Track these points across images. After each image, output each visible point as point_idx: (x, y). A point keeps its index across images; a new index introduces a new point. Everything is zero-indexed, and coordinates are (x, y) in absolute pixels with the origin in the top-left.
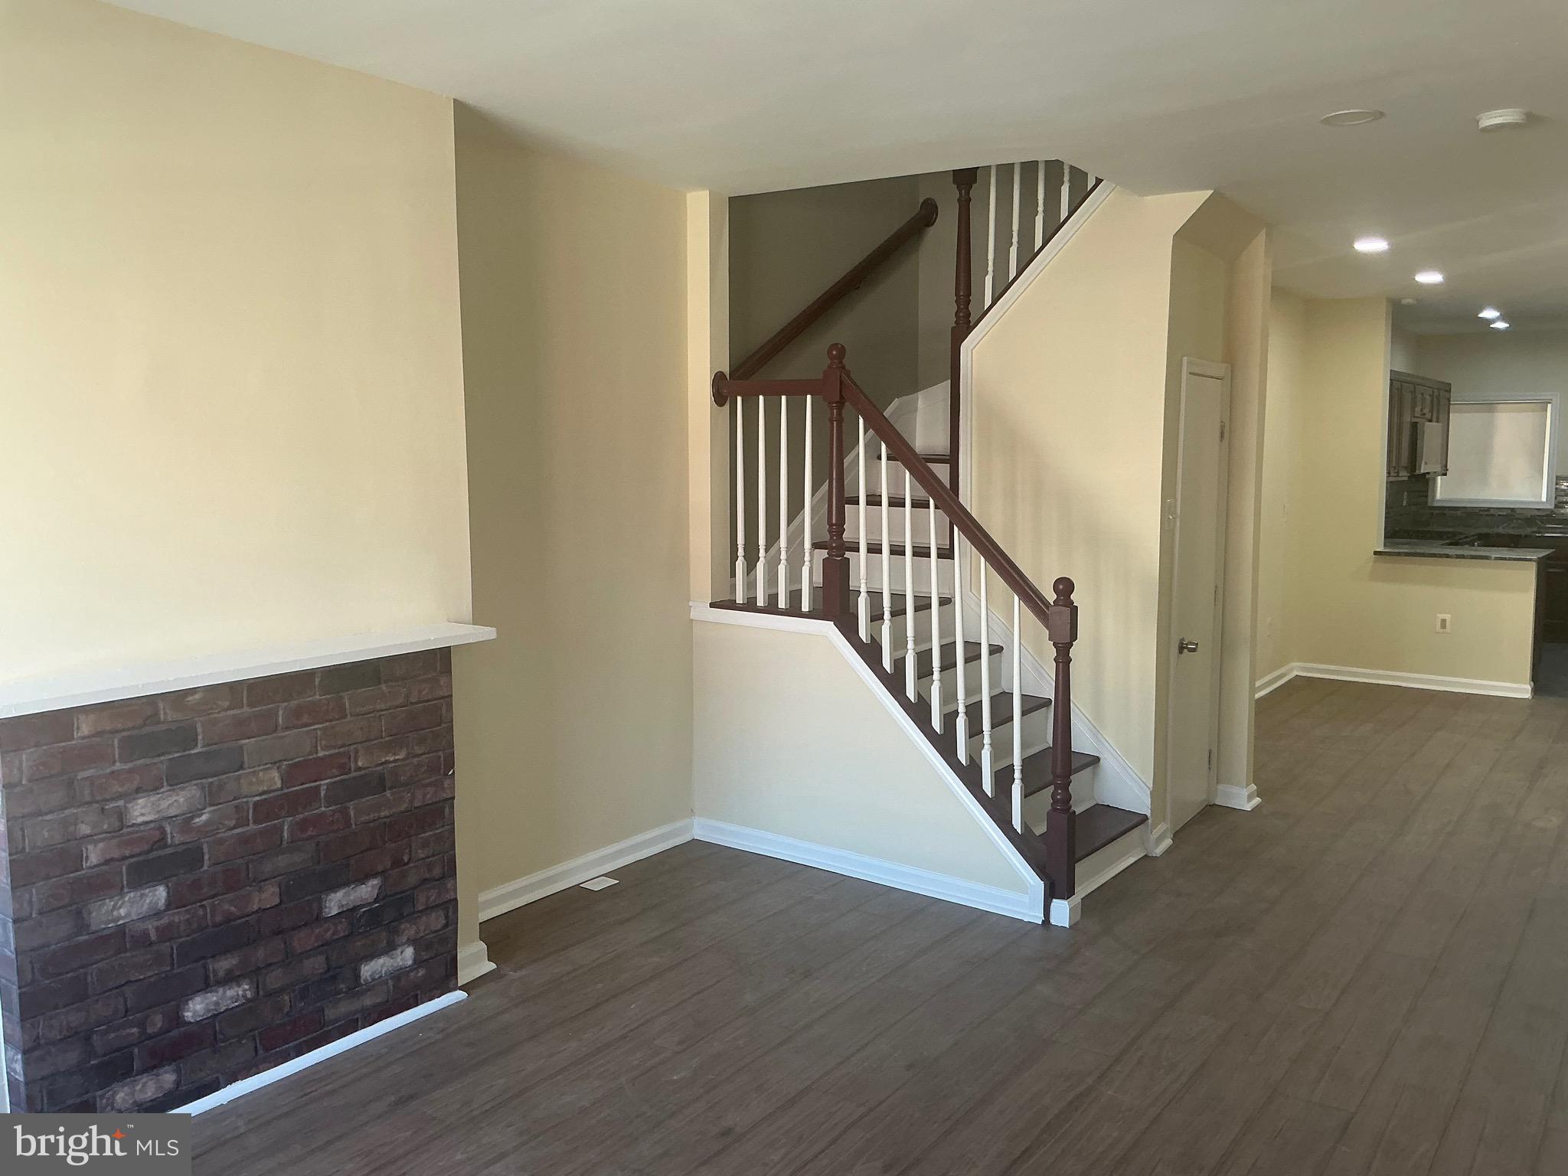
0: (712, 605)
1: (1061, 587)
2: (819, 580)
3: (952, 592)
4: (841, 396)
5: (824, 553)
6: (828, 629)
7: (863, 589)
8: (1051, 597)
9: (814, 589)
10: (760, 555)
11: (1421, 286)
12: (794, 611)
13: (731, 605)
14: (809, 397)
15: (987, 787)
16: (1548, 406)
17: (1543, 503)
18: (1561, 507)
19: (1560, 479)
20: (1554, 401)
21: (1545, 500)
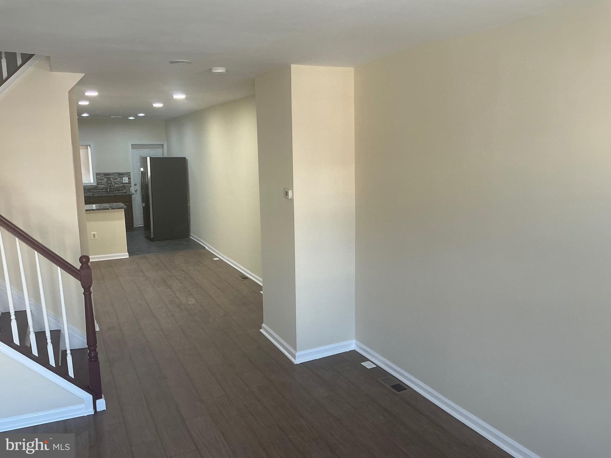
1: (84, 260)
15: (52, 363)
16: (89, 147)
17: (92, 183)
18: (99, 184)
19: (97, 174)
20: (91, 146)
21: (93, 182)
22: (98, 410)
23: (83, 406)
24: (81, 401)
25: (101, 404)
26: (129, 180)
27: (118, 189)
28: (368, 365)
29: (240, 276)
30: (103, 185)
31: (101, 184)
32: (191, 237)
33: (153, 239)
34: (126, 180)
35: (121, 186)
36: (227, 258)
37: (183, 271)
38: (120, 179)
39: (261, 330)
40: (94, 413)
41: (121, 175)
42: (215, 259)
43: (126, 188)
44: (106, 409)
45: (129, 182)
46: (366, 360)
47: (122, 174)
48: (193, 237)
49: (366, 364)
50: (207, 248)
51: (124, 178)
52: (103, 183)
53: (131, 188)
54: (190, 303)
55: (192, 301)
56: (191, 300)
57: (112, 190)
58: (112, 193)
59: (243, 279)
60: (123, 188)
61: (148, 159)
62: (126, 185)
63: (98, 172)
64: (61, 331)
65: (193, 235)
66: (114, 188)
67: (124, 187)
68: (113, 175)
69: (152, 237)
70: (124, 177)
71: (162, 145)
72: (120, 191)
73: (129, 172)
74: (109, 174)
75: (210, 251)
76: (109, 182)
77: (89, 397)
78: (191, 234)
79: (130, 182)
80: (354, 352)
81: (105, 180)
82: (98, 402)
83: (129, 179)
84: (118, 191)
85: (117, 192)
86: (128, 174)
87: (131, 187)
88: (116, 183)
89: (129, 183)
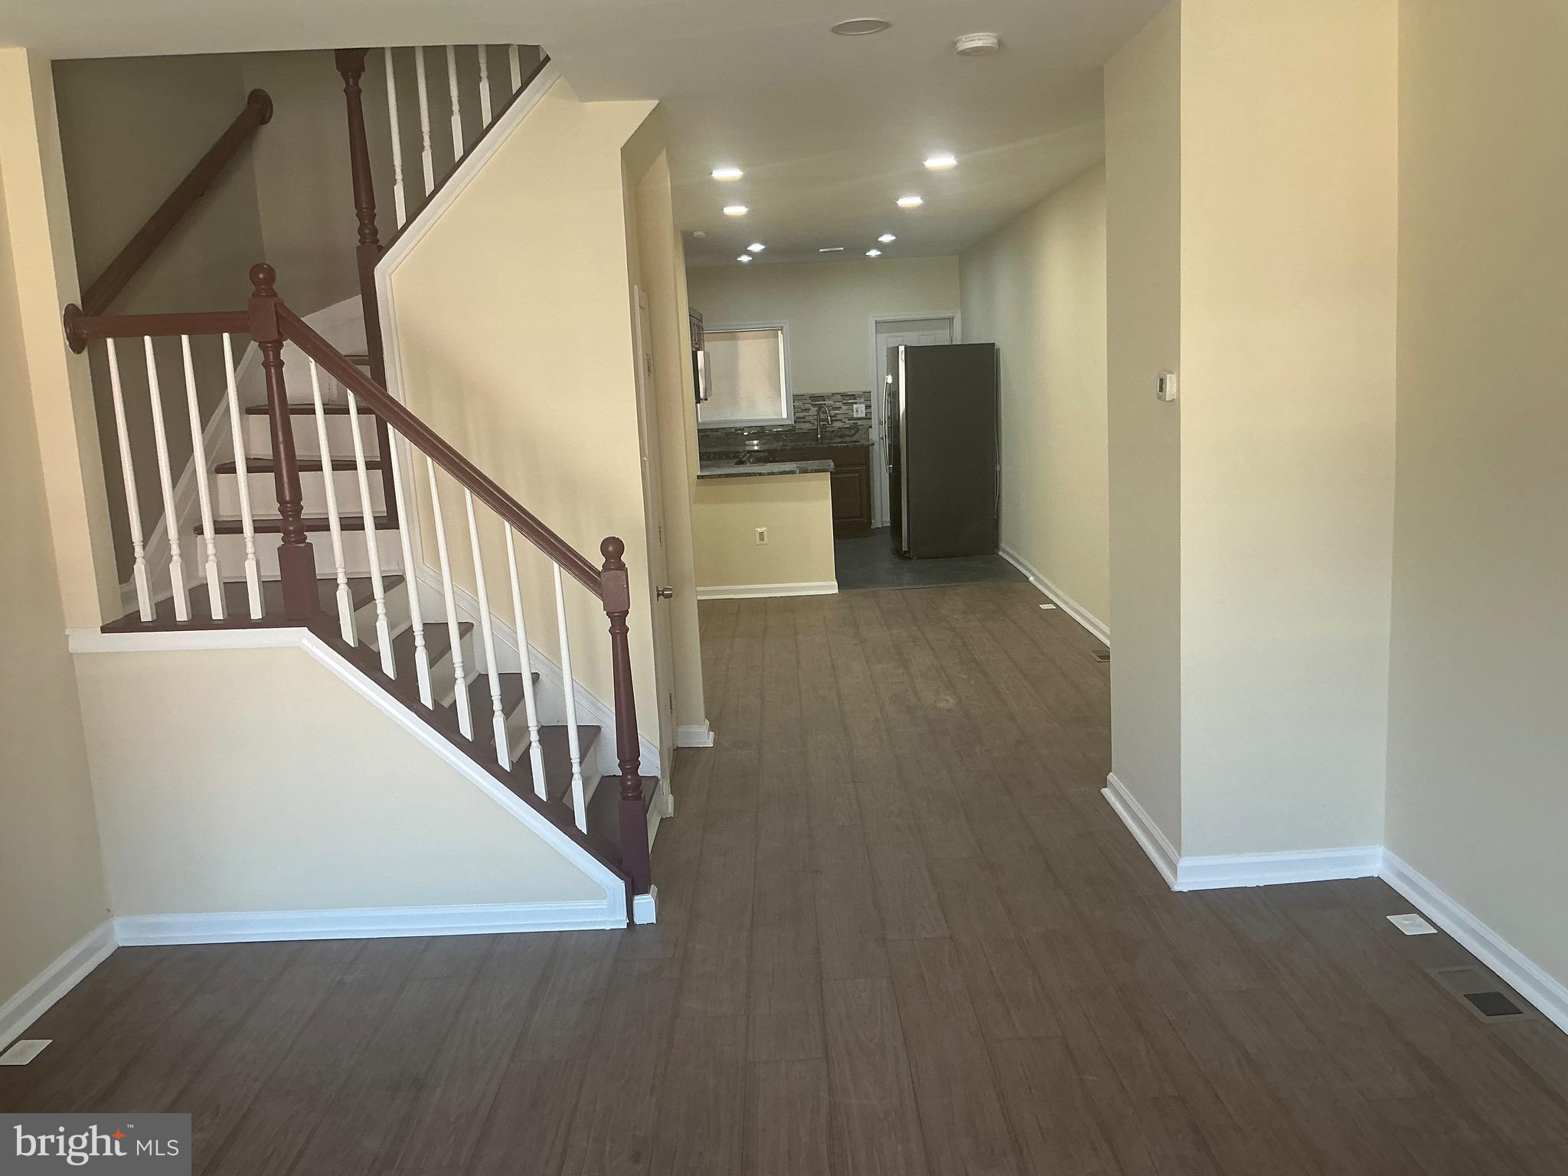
0: (105, 629)
1: (611, 548)
2: (274, 572)
3: (402, 568)
4: (279, 332)
5: (276, 539)
6: (302, 638)
7: (342, 580)
8: (598, 561)
9: (265, 585)
10: (173, 553)
11: (729, 218)
12: (237, 618)
13: (131, 623)
14: (226, 336)
15: (540, 790)
16: (780, 332)
17: (783, 419)
18: (800, 422)
19: (796, 398)
20: (785, 329)
21: (786, 417)
22: (638, 921)
23: (604, 904)
24: (597, 893)
25: (646, 908)
26: (869, 411)
27: (841, 433)
28: (1408, 925)
29: (1094, 652)
30: (808, 424)
31: (803, 420)
32: (1001, 553)
33: (907, 555)
34: (859, 410)
35: (848, 426)
36: (1076, 605)
37: (953, 630)
38: (846, 407)
39: (1106, 792)
40: (626, 927)
41: (849, 398)
42: (1043, 607)
43: (858, 430)
44: (655, 922)
45: (866, 415)
46: (1409, 908)
47: (853, 396)
48: (1008, 551)
49: (1399, 921)
50: (1031, 579)
51: (855, 405)
52: (807, 419)
53: (870, 430)
54: (941, 705)
55: (948, 701)
56: (947, 698)
57: (828, 434)
58: (827, 441)
59: (1099, 660)
60: (853, 432)
61: (902, 349)
62: (860, 422)
63: (799, 393)
64: (602, 729)
65: (1008, 549)
66: (833, 431)
67: (855, 428)
68: (832, 398)
69: (905, 548)
70: (856, 403)
71: (951, 319)
72: (848, 439)
73: (868, 390)
74: (822, 398)
75: (1040, 587)
76: (822, 416)
77: (618, 885)
78: (1002, 545)
79: (868, 416)
80: (1376, 883)
81: (814, 410)
82: (640, 901)
83: (868, 407)
84: (841, 437)
85: (840, 440)
86: (866, 396)
87: (871, 427)
88: (839, 417)
89: (868, 418)
